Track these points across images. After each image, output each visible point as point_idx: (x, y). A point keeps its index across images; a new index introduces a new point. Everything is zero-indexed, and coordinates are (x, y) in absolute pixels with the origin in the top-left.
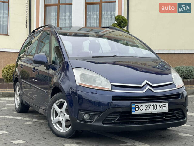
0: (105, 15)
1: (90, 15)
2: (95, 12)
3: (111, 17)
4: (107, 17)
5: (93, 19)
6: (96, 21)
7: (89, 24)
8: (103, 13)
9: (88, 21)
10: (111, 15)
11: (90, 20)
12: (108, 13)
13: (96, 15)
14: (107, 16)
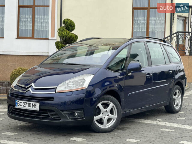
0: (38, 19)
1: (23, 18)
2: (27, 15)
3: (44, 21)
4: (40, 21)
5: (25, 22)
6: (28, 24)
7: (21, 27)
8: (36, 16)
9: (21, 24)
10: (44, 19)
11: (23, 23)
12: (41, 17)
13: (28, 18)
14: (40, 19)
